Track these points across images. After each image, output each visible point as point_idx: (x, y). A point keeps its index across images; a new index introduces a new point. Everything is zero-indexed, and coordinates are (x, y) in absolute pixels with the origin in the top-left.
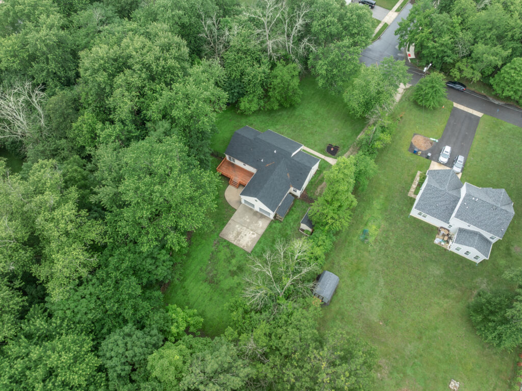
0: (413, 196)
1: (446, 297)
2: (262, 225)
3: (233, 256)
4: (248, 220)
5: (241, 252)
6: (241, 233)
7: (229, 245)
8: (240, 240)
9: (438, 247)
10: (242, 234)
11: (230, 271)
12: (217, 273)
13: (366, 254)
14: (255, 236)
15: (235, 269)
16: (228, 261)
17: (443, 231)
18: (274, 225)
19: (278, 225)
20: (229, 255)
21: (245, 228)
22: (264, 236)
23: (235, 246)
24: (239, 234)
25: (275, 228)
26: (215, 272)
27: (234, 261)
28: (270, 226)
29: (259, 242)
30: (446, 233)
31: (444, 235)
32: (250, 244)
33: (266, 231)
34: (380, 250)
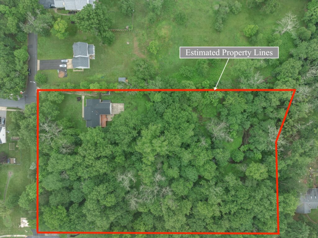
0: (83, 70)
1: (108, 51)
2: (115, 105)
3: (127, 107)
4: (116, 109)
5: (125, 105)
7: (125, 110)
8: (122, 108)
9: (95, 58)
10: (120, 108)
12: (134, 108)
13: (108, 75)
14: (119, 105)
15: (130, 104)
17: (90, 58)
18: (113, 102)
19: (113, 101)
21: (118, 109)
23: (124, 108)
27: (129, 106)
29: (120, 103)
30: (90, 57)
31: (91, 57)
32: (122, 105)
34: (104, 72)
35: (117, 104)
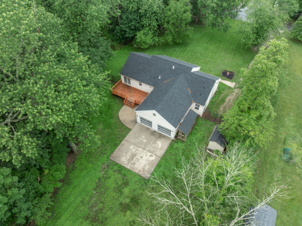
2: (161, 146)
3: (126, 184)
4: (145, 141)
5: (136, 179)
6: (136, 155)
7: (121, 169)
8: (134, 164)
10: (138, 157)
11: (121, 204)
12: (104, 207)
14: (153, 158)
15: (128, 200)
16: (119, 190)
18: (176, 145)
19: (180, 146)
20: (120, 182)
21: (141, 149)
22: (164, 157)
23: (129, 170)
24: (133, 156)
25: (177, 149)
26: (100, 206)
27: (126, 191)
28: (171, 146)
29: (159, 166)
32: (147, 167)
33: (166, 152)
35: (160, 153)
